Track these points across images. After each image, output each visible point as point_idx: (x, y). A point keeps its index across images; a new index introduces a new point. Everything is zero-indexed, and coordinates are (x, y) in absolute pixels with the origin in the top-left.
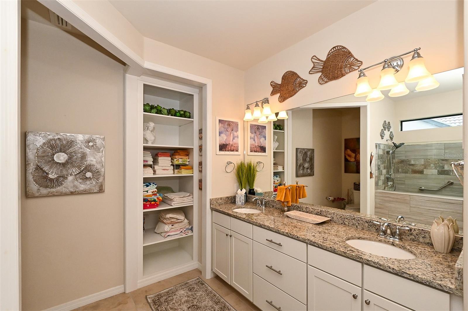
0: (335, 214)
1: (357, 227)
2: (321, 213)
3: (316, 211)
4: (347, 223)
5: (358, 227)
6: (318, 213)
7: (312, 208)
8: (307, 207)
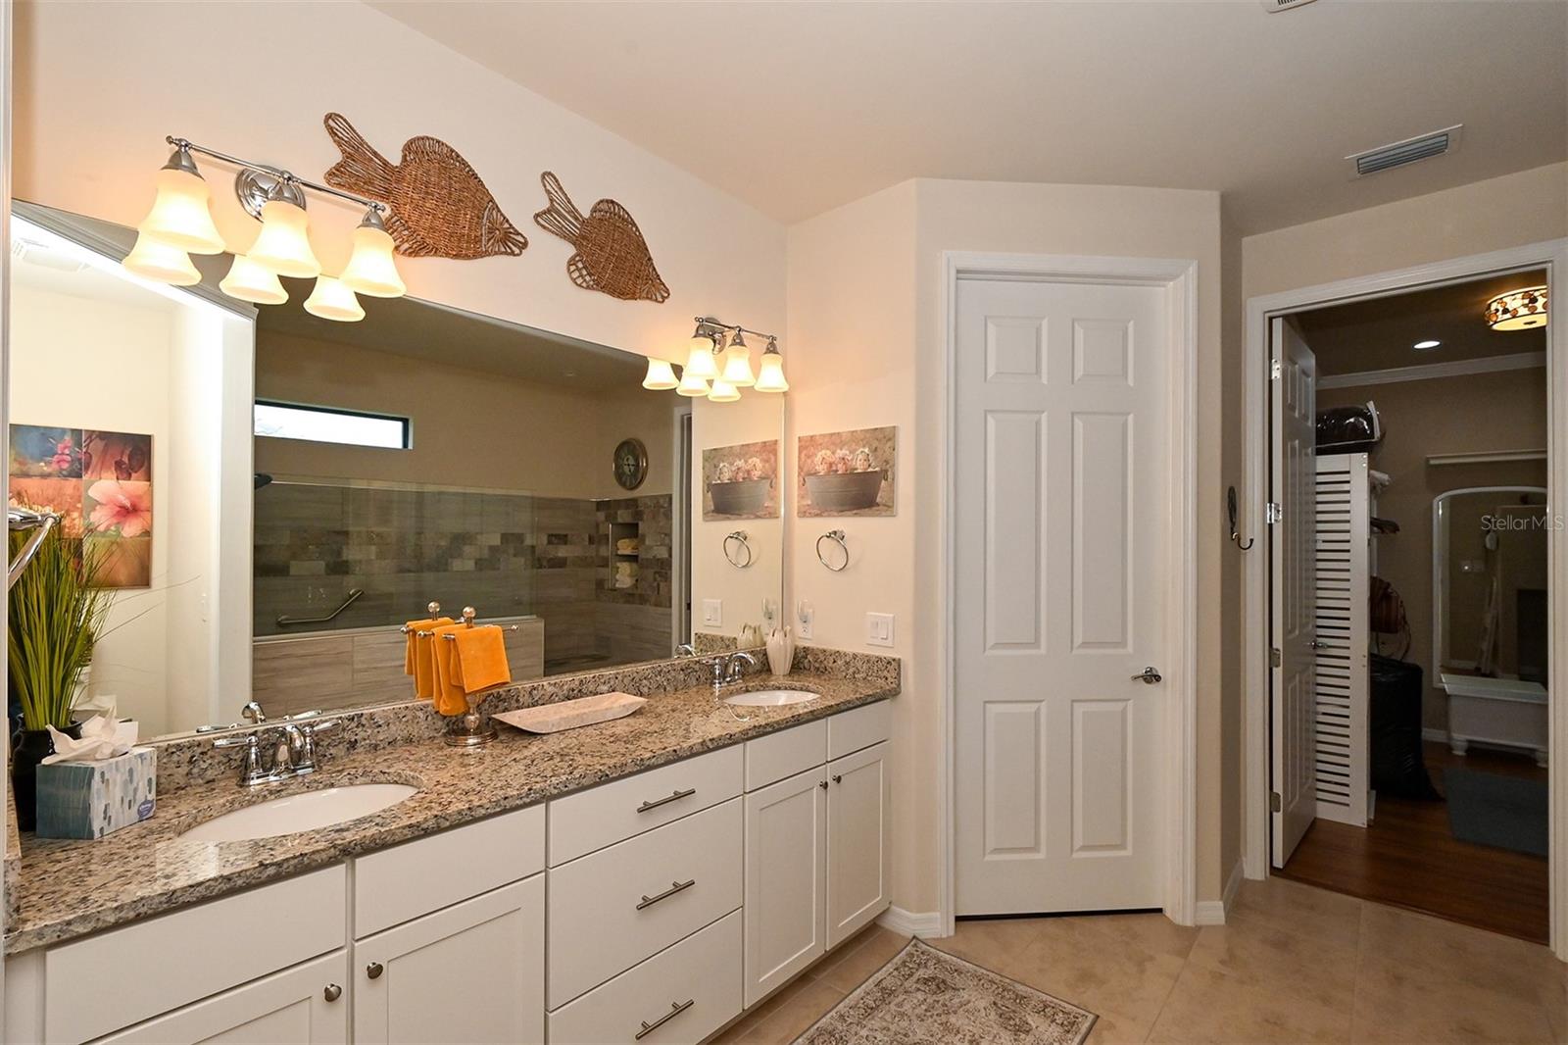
0: (620, 678)
1: (665, 690)
2: (580, 691)
3: (565, 687)
4: (646, 690)
5: (668, 689)
6: (573, 690)
7: (552, 682)
8: (536, 685)
